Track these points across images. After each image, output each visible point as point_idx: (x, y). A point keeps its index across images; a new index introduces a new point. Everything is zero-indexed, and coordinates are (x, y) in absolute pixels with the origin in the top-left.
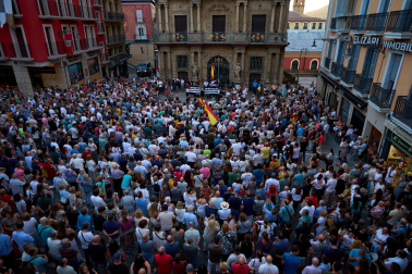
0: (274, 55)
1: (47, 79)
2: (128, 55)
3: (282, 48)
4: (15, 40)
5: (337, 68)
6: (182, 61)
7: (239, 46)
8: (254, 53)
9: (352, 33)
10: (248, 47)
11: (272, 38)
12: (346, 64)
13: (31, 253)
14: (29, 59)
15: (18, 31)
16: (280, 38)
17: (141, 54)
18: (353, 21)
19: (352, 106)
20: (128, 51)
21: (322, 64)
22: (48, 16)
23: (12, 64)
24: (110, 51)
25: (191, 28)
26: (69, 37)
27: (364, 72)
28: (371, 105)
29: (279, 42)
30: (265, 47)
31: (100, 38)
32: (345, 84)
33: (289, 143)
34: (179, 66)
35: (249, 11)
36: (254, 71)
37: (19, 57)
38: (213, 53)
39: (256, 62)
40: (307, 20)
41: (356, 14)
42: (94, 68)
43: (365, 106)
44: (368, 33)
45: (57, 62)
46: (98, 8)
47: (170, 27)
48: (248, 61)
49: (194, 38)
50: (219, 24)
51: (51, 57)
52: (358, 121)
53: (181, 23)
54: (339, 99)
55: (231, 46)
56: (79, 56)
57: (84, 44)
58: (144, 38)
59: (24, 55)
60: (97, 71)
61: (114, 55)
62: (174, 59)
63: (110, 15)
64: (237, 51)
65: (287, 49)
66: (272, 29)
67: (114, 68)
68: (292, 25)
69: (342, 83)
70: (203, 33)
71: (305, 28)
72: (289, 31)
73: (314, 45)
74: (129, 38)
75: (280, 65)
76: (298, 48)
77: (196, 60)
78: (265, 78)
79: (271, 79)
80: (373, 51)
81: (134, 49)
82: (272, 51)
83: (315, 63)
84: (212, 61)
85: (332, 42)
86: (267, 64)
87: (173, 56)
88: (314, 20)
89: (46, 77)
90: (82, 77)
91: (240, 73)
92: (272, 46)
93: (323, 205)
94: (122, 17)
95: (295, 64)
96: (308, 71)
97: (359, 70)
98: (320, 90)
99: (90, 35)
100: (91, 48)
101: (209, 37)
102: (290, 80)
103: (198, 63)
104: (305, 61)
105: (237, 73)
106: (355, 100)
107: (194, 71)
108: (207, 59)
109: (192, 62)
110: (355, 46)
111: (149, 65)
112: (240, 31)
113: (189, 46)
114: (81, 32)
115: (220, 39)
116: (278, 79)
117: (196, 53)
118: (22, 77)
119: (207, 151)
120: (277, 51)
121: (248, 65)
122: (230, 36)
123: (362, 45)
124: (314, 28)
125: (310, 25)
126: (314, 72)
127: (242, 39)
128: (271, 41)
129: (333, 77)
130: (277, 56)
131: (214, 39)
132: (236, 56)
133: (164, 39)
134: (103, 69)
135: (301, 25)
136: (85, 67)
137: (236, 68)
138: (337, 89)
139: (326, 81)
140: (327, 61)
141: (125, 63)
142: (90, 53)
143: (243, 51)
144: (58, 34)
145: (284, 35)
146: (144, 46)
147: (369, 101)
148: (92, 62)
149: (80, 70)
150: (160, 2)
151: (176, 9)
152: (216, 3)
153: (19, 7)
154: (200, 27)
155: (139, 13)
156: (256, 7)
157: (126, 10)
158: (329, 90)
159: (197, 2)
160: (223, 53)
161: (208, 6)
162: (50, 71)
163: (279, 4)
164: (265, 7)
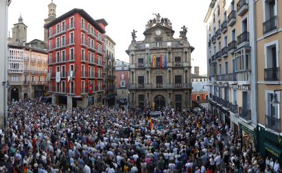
0: (187, 93)
1: (79, 104)
2: (116, 94)
3: (190, 90)
4: (70, 86)
5: (214, 97)
6: (141, 97)
7: (170, 89)
8: (177, 93)
9: (218, 82)
10: (174, 90)
11: (185, 85)
14: (74, 94)
17: (122, 94)
18: (217, 77)
19: (224, 115)
20: (116, 92)
21: (209, 96)
22: (84, 77)
23: (67, 96)
24: (107, 92)
25: (146, 82)
26: (91, 86)
28: (231, 113)
29: (188, 87)
30: (182, 90)
31: (104, 86)
34: (139, 100)
35: (173, 74)
36: (178, 102)
37: (70, 93)
38: (157, 93)
39: (179, 98)
40: (201, 77)
41: (218, 74)
42: (99, 100)
43: (229, 114)
44: (223, 82)
45: (84, 96)
46: (105, 74)
47: (136, 81)
48: (175, 97)
49: (147, 87)
50: (159, 80)
51: (82, 94)
52: (228, 121)
53: (141, 80)
54: (218, 112)
55: (166, 90)
56: (94, 94)
57: (97, 89)
58: (124, 86)
59: (72, 92)
60: (100, 101)
61: (109, 94)
62: (137, 96)
63: (109, 77)
64: (169, 92)
65: (192, 91)
66: (184, 82)
67: (108, 101)
68: (195, 80)
69: (218, 104)
70: (151, 84)
71: (201, 81)
72: (193, 83)
74: (117, 86)
75: (190, 98)
77: (148, 97)
78: (183, 105)
80: (227, 88)
81: (119, 92)
82: (185, 92)
83: (207, 96)
84: (157, 97)
85: (211, 86)
86: (184, 98)
87: (137, 95)
88: (205, 78)
89: (78, 102)
90: (93, 104)
92: (185, 89)
94: (115, 77)
95: (198, 97)
96: (204, 100)
99: (100, 84)
100: (99, 91)
101: (155, 86)
102: (196, 105)
104: (202, 96)
105: (169, 103)
106: (225, 112)
107: (147, 102)
108: (154, 96)
109: (146, 98)
111: (125, 99)
112: (170, 83)
113: (145, 90)
114: (96, 83)
115: (160, 87)
116: (190, 105)
117: (148, 94)
118: (70, 101)
120: (188, 92)
121: (174, 99)
122: (164, 85)
125: (203, 80)
126: (207, 101)
127: (170, 86)
128: (185, 87)
129: (214, 102)
131: (157, 87)
132: (168, 95)
133: (133, 87)
134: (103, 100)
135: (199, 80)
136: (95, 99)
137: (168, 101)
138: (217, 107)
139: (212, 104)
140: (211, 95)
141: (114, 98)
142: (98, 93)
143: (171, 92)
144: (87, 84)
145: (190, 84)
146: (124, 90)
147: (230, 111)
148: (99, 97)
149: (93, 100)
150: (132, 70)
151: (139, 73)
152: (158, 70)
153: (75, 74)
154: (151, 81)
155: (123, 76)
156: (176, 72)
157: (117, 74)
158: (214, 108)
159: (149, 70)
160: (161, 93)
161: (154, 72)
162: (80, 99)
163: (186, 71)
164: (180, 72)
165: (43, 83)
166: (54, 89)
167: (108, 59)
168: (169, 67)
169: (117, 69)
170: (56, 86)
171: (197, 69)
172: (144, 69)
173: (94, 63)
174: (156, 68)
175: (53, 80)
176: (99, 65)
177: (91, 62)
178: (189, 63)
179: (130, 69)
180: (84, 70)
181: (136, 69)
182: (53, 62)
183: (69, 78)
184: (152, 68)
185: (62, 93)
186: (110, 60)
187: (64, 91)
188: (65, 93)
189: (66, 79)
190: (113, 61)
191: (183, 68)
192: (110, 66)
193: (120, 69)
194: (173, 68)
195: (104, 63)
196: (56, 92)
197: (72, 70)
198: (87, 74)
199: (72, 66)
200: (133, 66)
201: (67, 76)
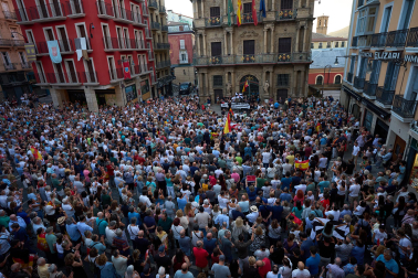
0: (299, 72)
1: (109, 99)
2: (173, 77)
3: (307, 65)
4: (86, 70)
5: (358, 82)
6: (218, 80)
7: (268, 65)
8: (281, 71)
9: (373, 49)
10: (275, 66)
11: (298, 57)
12: (368, 79)
13: (94, 239)
14: (96, 83)
15: (89, 63)
16: (304, 57)
17: (183, 76)
18: (373, 39)
19: (375, 117)
20: (172, 73)
21: (345, 79)
22: (111, 49)
23: (84, 88)
24: (158, 74)
25: (225, 52)
26: (126, 65)
27: (385, 85)
28: (394, 115)
29: (304, 61)
30: (291, 66)
31: (150, 64)
32: (367, 97)
33: (314, 152)
34: (215, 84)
35: (276, 35)
36: (281, 87)
37: (89, 83)
38: (244, 72)
39: (283, 79)
40: (332, 39)
41: (376, 32)
42: (145, 88)
43: (388, 116)
44: (389, 49)
45: (116, 85)
46: (149, 40)
47: (208, 52)
48: (276, 78)
49: (228, 61)
50: (249, 47)
51: (113, 81)
52: (382, 130)
53: (216, 48)
54: (362, 110)
55: (260, 66)
56: (134, 79)
57: (138, 69)
58: (186, 62)
59: (93, 80)
60: (148, 91)
61: (161, 77)
62: (211, 78)
63: (159, 46)
64: (265, 70)
65: (311, 66)
66: (297, 50)
67: (162, 89)
68: (316, 45)
69: (364, 95)
70: (235, 56)
71: (329, 46)
72: (313, 50)
73: (337, 62)
74: (173, 63)
75: (305, 81)
76: (322, 65)
77: (229, 79)
78: (291, 93)
79: (297, 94)
80: (394, 65)
81: (178, 72)
82: (297, 69)
83: (339, 78)
84: (243, 79)
85: (353, 58)
86: (293, 81)
88: (337, 39)
89: (108, 97)
90: (136, 96)
91: (269, 89)
92: (297, 64)
93: (346, 209)
94: (168, 46)
95: (320, 79)
96: (332, 85)
97: (381, 83)
98: (343, 103)
99: (143, 62)
100: (143, 73)
101: (241, 59)
102: (315, 92)
103: (231, 82)
104: (329, 76)
105: (266, 89)
106: (378, 111)
107: (228, 88)
108: (239, 78)
109: (226, 81)
110: (376, 61)
111: (190, 84)
112: (268, 53)
113: (223, 68)
114: (136, 60)
115: (250, 60)
116: (303, 93)
117: (229, 73)
118: (91, 97)
119: (239, 158)
120: (302, 69)
121: (276, 81)
122: (258, 58)
123: (383, 60)
124: (337, 46)
125: (333, 44)
126: (338, 86)
127: (269, 59)
128: (297, 60)
129: (356, 90)
130: (302, 73)
131: (245, 61)
132: (264, 74)
133: (202, 62)
134: (153, 89)
135: (325, 45)
136: (138, 87)
137: (265, 85)
138: (360, 101)
139: (349, 94)
140: (350, 76)
141: (170, 83)
142: (142, 77)
143: (271, 70)
144: (118, 63)
145: (308, 54)
146: (186, 69)
147: (392, 112)
148: (144, 83)
149: (135, 90)
150: (200, 31)
151: (213, 37)
152: (247, 29)
153: (90, 44)
154: (233, 51)
155: (182, 42)
156: (282, 32)
157: (171, 40)
158: (353, 102)
159: (230, 30)
160: (253, 72)
161: (240, 33)
162: (111, 91)
163: (302, 28)
164: (290, 31)
165: (19, 68)
166: (51, 78)
167: (152, 10)
168: (269, 22)
169: (171, 29)
170: (56, 71)
171: (324, 20)
172: (222, 28)
173: (125, 20)
174: (243, 26)
175: (44, 59)
176: (136, 22)
177: (119, 19)
178: (311, 9)
179: (195, 30)
180: (109, 35)
181: (207, 29)
182: (31, 17)
183: (80, 54)
184: (236, 27)
185: (71, 83)
186: (157, 12)
187: (74, 80)
188: (78, 83)
189: (75, 55)
190: (163, 13)
191: (295, 22)
192: (157, 25)
193: (176, 29)
194: (276, 24)
195: (146, 18)
196: (59, 83)
197: (83, 35)
198: (115, 42)
199: (81, 27)
200: (201, 24)
201: (74, 49)
